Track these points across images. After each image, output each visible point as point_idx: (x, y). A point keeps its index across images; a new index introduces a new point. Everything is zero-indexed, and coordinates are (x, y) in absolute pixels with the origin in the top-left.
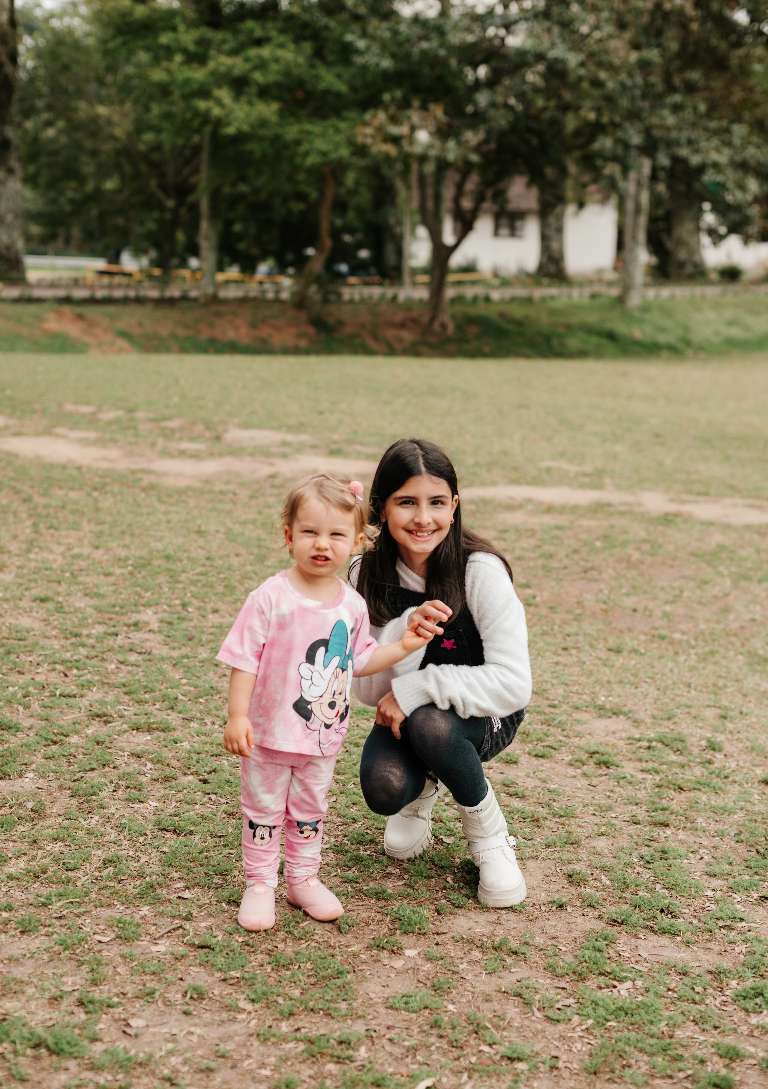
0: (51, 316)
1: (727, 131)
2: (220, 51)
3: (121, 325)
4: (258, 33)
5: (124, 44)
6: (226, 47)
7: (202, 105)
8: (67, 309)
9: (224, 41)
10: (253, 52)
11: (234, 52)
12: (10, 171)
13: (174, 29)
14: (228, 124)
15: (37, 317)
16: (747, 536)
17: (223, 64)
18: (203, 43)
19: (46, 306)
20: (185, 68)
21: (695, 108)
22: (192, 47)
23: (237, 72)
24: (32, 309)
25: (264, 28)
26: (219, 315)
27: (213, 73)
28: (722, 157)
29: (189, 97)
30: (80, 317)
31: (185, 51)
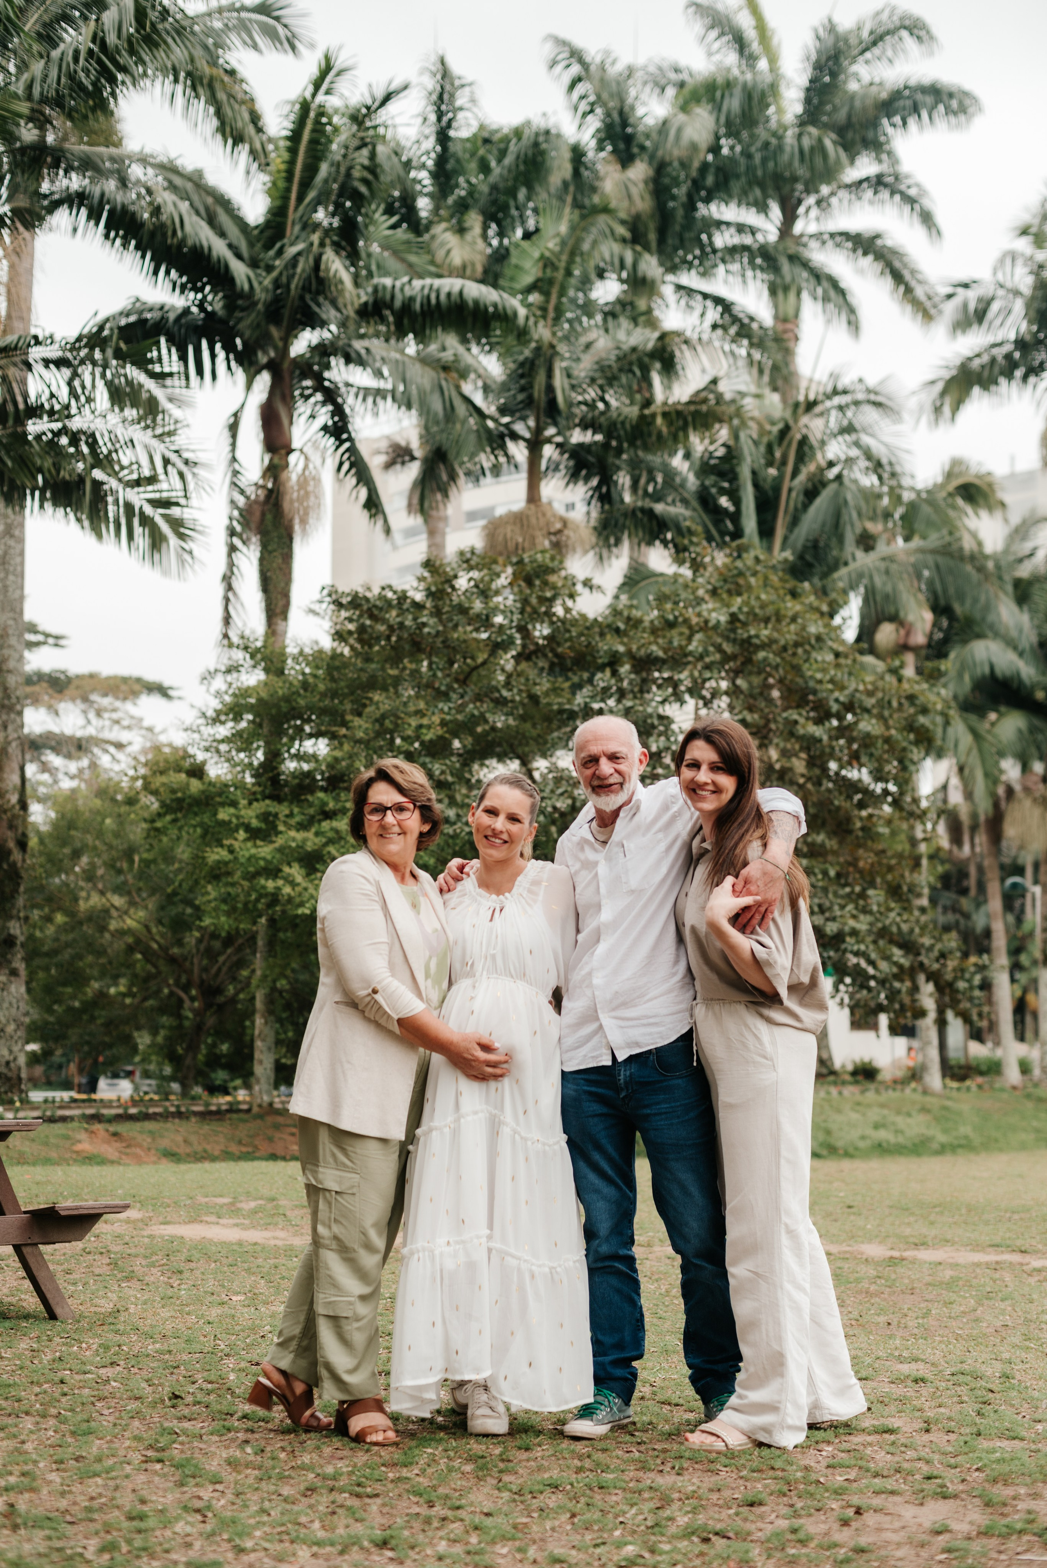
0: (83, 1136)
1: (863, 895)
2: (289, 827)
3: (165, 1143)
4: (331, 805)
5: (175, 821)
6: (293, 822)
7: (270, 884)
8: (98, 1127)
9: (291, 815)
10: (326, 825)
11: (302, 827)
12: (14, 973)
13: (234, 804)
14: (302, 904)
15: (67, 1138)
16: (978, 1271)
17: (294, 839)
18: (268, 818)
19: (75, 1124)
20: (249, 844)
21: (825, 873)
22: (255, 823)
23: (309, 847)
24: (58, 1128)
25: (337, 799)
26: (277, 1127)
27: (280, 850)
28: (862, 924)
29: (252, 877)
30: (115, 1134)
31: (248, 828)
